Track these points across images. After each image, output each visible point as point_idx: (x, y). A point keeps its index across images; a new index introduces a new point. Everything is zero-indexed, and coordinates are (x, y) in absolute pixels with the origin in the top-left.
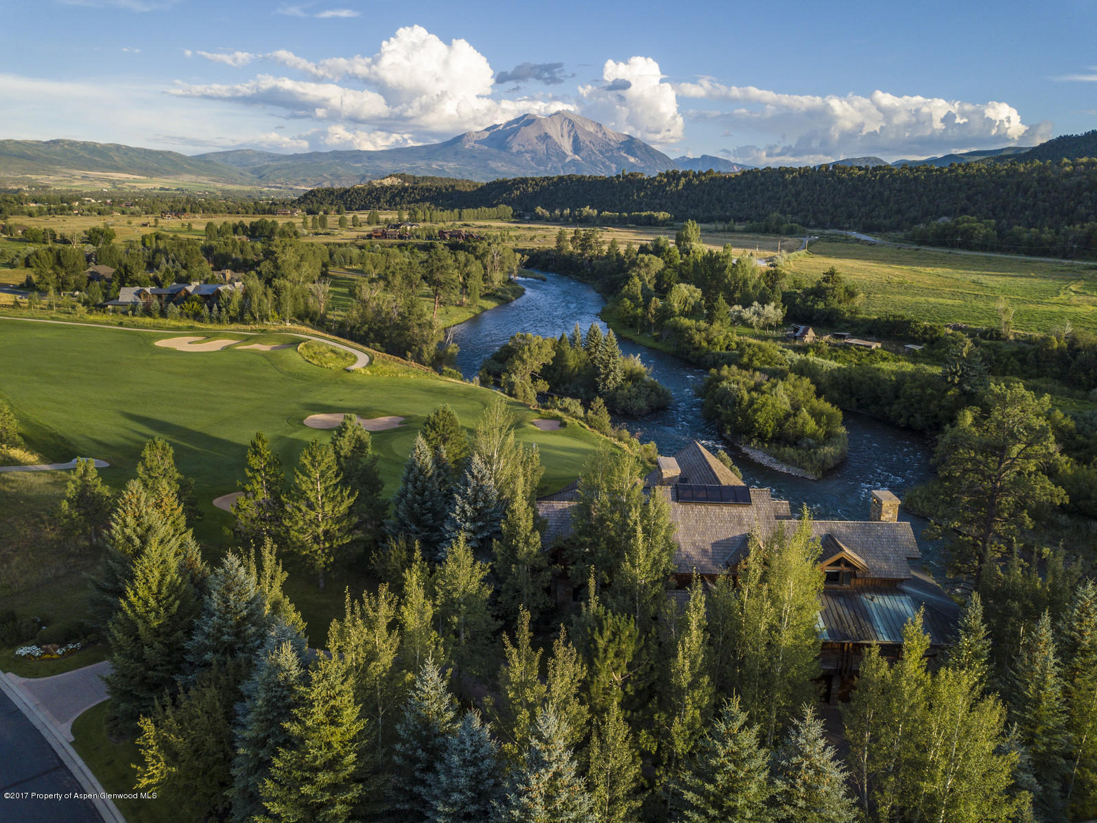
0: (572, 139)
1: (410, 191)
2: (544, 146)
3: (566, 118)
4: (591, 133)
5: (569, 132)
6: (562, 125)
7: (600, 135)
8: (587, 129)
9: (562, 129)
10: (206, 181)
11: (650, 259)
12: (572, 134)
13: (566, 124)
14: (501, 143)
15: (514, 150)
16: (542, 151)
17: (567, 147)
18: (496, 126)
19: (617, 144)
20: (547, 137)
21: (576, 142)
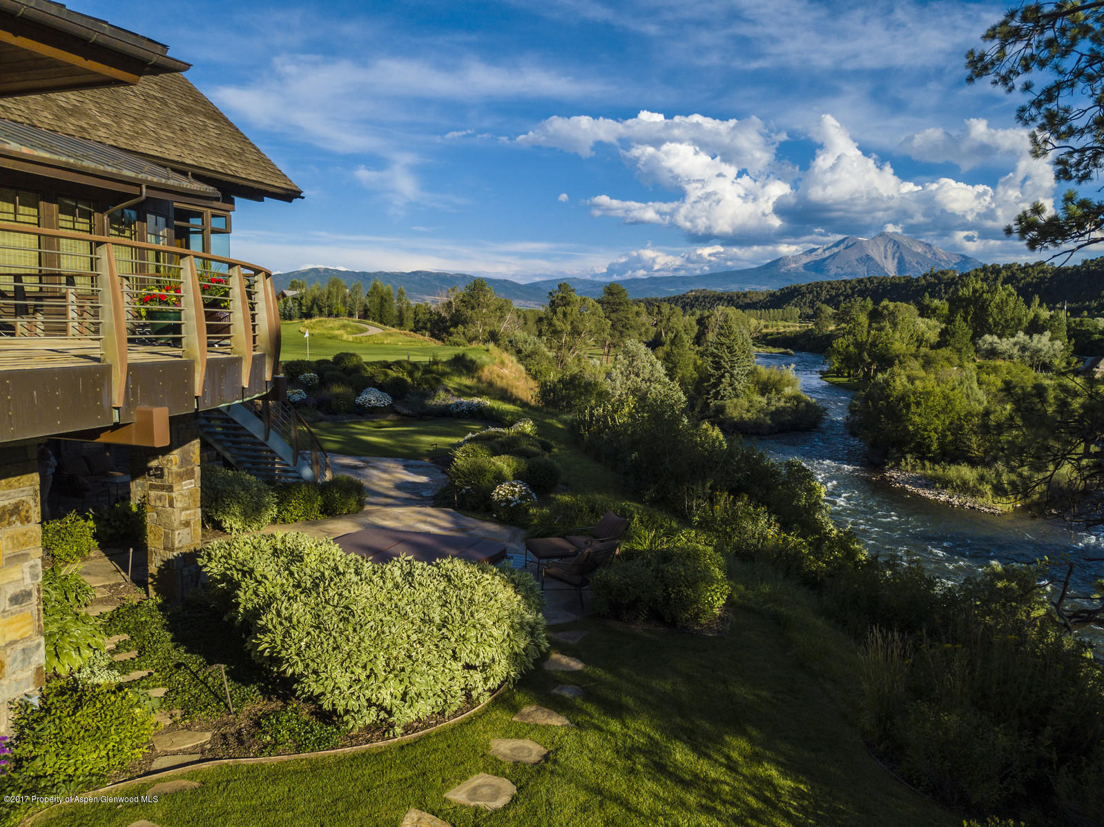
0: (896, 261)
1: (701, 300)
2: (865, 268)
3: (890, 240)
4: (919, 253)
5: (894, 254)
6: (886, 246)
7: (929, 256)
8: (914, 250)
9: (886, 250)
10: (533, 305)
11: (896, 307)
12: (897, 255)
13: (890, 246)
14: (818, 266)
15: (832, 273)
16: (862, 272)
17: (891, 269)
18: (814, 250)
19: (949, 264)
20: (869, 258)
21: (901, 263)
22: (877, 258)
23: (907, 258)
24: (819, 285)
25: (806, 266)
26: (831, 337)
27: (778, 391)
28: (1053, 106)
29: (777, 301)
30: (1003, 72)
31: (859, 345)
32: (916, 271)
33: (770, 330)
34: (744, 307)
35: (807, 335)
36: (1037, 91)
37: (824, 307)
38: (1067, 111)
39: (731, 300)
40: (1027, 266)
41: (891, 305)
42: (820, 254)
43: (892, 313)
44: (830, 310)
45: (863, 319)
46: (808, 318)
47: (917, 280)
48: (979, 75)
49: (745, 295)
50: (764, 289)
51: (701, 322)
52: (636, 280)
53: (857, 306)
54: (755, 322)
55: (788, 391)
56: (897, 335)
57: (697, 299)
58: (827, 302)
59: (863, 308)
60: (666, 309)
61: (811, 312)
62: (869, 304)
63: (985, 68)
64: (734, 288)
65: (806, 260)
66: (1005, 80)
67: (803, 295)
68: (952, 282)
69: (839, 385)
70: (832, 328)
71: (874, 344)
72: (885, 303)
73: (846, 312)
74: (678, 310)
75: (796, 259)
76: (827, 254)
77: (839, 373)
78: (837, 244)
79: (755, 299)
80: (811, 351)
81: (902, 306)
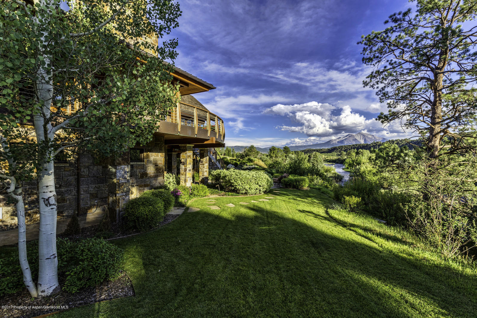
3: (362, 134)
4: (371, 138)
5: (363, 138)
6: (361, 136)
7: (373, 138)
8: (369, 137)
14: (342, 142)
15: (345, 143)
16: (354, 143)
17: (362, 142)
18: (340, 138)
19: (380, 140)
20: (356, 139)
21: (365, 140)
22: (358, 139)
23: (367, 139)
24: (342, 147)
25: (338, 142)
26: (345, 160)
27: (330, 172)
28: (384, 91)
29: (330, 151)
30: (372, 85)
31: (353, 161)
32: (369, 142)
33: (328, 158)
34: (321, 153)
35: (339, 159)
36: (380, 88)
37: (343, 152)
38: (387, 92)
39: (317, 151)
40: (402, 140)
41: (362, 150)
42: (342, 139)
43: (362, 153)
44: (345, 153)
45: (354, 154)
46: (339, 155)
47: (370, 145)
48: (367, 86)
49: (321, 150)
50: (326, 148)
51: (309, 156)
52: (292, 147)
53: (352, 151)
54: (324, 156)
55: (333, 172)
56: (363, 158)
57: (308, 151)
58: (344, 151)
59: (354, 152)
60: (300, 153)
61: (340, 154)
62: (356, 150)
63: (367, 84)
64: (318, 148)
65: (338, 140)
66: (372, 86)
67: (337, 149)
68: (380, 145)
69: (348, 171)
70: (346, 157)
71: (357, 160)
72: (360, 150)
73: (349, 153)
74: (303, 153)
75: (335, 140)
76: (344, 139)
77: (347, 168)
78: (347, 136)
79: (324, 151)
80: (340, 163)
81: (365, 151)
